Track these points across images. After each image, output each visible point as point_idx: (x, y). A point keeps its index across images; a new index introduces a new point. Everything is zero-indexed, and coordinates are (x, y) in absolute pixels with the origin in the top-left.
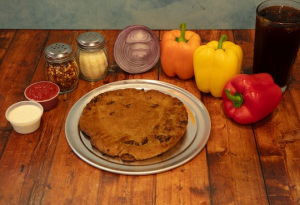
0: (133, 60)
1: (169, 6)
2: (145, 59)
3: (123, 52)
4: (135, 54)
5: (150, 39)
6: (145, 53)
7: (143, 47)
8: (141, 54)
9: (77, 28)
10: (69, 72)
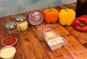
0: (36, 21)
1: (36, 4)
2: (39, 20)
3: (32, 19)
4: (36, 19)
5: (40, 13)
6: (39, 18)
7: (38, 16)
8: (38, 19)
9: (6, 16)
10: (17, 31)
